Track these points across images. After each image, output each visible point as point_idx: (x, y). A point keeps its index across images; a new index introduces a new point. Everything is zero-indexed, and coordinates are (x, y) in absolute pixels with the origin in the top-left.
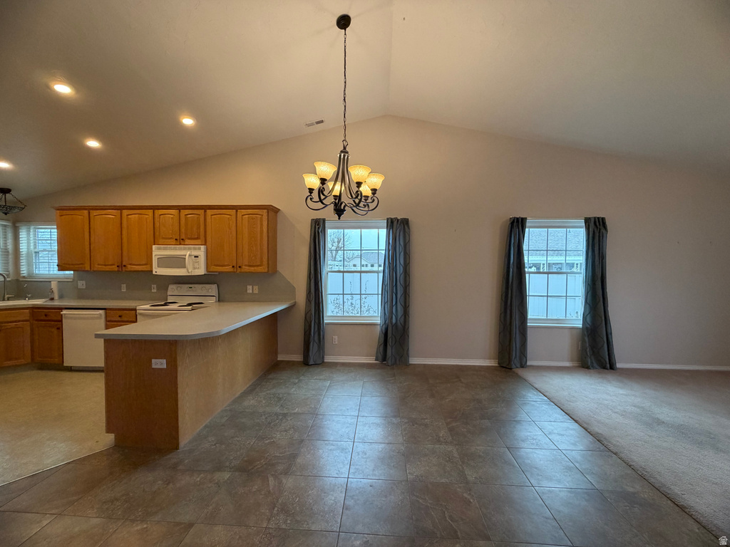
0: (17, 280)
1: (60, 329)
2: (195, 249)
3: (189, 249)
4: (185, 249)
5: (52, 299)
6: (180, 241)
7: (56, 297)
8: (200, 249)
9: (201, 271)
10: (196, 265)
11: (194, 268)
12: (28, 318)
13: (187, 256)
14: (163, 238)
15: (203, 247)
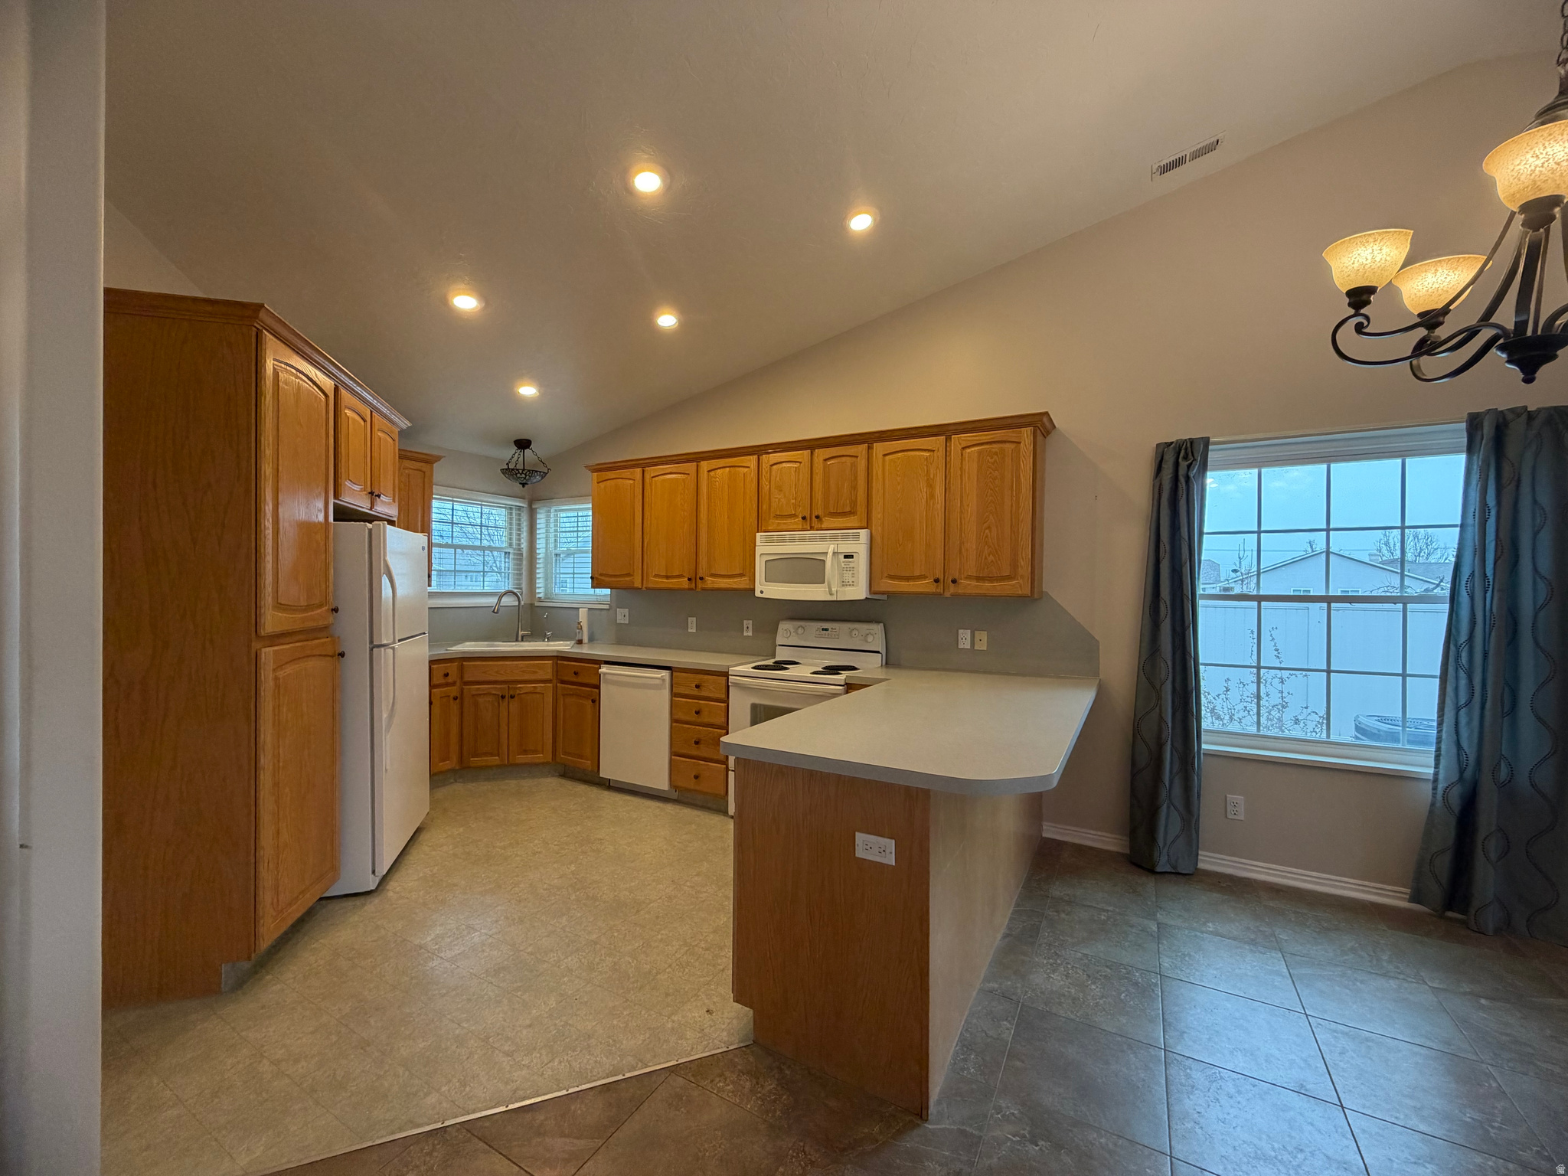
0: (532, 605)
1: (596, 701)
2: (845, 538)
3: (834, 538)
4: (823, 539)
5: (580, 642)
6: (812, 521)
7: (585, 639)
8: (857, 538)
9: (858, 591)
10: (848, 576)
11: (844, 584)
12: (549, 676)
13: (830, 554)
14: (777, 517)
15: (864, 534)
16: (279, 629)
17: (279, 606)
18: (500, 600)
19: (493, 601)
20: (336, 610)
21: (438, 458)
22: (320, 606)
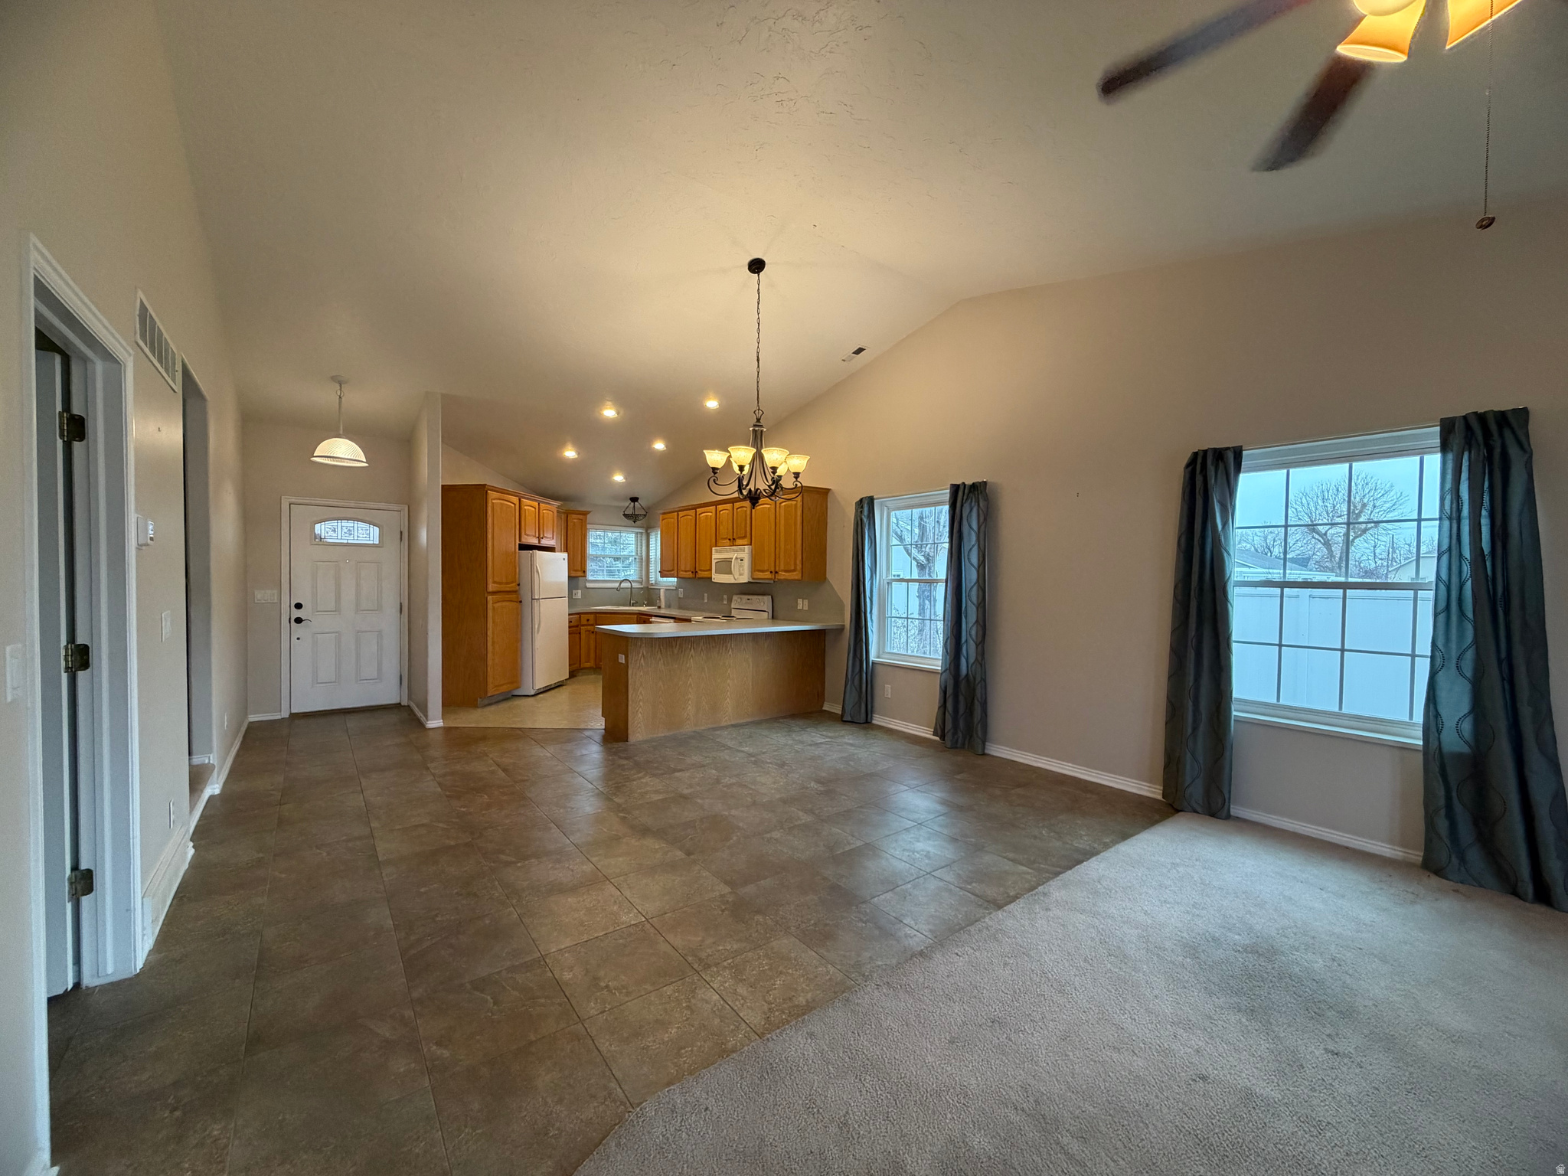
0: (648, 588)
2: (740, 550)
3: (737, 550)
4: (734, 551)
5: (660, 607)
6: (732, 541)
7: (663, 606)
8: (744, 550)
9: (748, 577)
10: (742, 570)
11: (741, 575)
13: (736, 559)
14: (721, 539)
15: (747, 548)
16: (494, 590)
17: (494, 582)
18: (620, 584)
19: (617, 585)
20: (519, 585)
21: (588, 512)
22: (512, 582)
